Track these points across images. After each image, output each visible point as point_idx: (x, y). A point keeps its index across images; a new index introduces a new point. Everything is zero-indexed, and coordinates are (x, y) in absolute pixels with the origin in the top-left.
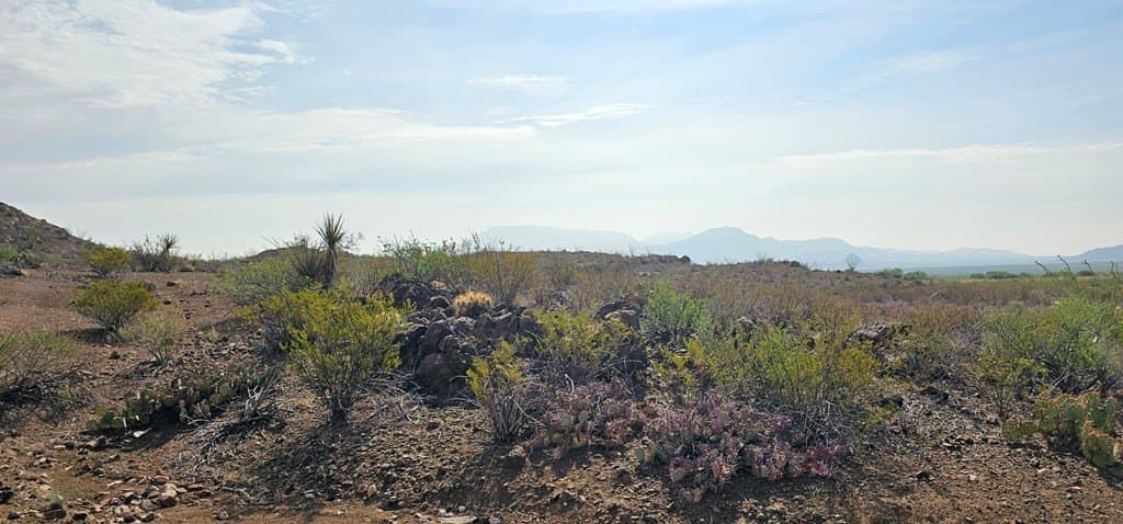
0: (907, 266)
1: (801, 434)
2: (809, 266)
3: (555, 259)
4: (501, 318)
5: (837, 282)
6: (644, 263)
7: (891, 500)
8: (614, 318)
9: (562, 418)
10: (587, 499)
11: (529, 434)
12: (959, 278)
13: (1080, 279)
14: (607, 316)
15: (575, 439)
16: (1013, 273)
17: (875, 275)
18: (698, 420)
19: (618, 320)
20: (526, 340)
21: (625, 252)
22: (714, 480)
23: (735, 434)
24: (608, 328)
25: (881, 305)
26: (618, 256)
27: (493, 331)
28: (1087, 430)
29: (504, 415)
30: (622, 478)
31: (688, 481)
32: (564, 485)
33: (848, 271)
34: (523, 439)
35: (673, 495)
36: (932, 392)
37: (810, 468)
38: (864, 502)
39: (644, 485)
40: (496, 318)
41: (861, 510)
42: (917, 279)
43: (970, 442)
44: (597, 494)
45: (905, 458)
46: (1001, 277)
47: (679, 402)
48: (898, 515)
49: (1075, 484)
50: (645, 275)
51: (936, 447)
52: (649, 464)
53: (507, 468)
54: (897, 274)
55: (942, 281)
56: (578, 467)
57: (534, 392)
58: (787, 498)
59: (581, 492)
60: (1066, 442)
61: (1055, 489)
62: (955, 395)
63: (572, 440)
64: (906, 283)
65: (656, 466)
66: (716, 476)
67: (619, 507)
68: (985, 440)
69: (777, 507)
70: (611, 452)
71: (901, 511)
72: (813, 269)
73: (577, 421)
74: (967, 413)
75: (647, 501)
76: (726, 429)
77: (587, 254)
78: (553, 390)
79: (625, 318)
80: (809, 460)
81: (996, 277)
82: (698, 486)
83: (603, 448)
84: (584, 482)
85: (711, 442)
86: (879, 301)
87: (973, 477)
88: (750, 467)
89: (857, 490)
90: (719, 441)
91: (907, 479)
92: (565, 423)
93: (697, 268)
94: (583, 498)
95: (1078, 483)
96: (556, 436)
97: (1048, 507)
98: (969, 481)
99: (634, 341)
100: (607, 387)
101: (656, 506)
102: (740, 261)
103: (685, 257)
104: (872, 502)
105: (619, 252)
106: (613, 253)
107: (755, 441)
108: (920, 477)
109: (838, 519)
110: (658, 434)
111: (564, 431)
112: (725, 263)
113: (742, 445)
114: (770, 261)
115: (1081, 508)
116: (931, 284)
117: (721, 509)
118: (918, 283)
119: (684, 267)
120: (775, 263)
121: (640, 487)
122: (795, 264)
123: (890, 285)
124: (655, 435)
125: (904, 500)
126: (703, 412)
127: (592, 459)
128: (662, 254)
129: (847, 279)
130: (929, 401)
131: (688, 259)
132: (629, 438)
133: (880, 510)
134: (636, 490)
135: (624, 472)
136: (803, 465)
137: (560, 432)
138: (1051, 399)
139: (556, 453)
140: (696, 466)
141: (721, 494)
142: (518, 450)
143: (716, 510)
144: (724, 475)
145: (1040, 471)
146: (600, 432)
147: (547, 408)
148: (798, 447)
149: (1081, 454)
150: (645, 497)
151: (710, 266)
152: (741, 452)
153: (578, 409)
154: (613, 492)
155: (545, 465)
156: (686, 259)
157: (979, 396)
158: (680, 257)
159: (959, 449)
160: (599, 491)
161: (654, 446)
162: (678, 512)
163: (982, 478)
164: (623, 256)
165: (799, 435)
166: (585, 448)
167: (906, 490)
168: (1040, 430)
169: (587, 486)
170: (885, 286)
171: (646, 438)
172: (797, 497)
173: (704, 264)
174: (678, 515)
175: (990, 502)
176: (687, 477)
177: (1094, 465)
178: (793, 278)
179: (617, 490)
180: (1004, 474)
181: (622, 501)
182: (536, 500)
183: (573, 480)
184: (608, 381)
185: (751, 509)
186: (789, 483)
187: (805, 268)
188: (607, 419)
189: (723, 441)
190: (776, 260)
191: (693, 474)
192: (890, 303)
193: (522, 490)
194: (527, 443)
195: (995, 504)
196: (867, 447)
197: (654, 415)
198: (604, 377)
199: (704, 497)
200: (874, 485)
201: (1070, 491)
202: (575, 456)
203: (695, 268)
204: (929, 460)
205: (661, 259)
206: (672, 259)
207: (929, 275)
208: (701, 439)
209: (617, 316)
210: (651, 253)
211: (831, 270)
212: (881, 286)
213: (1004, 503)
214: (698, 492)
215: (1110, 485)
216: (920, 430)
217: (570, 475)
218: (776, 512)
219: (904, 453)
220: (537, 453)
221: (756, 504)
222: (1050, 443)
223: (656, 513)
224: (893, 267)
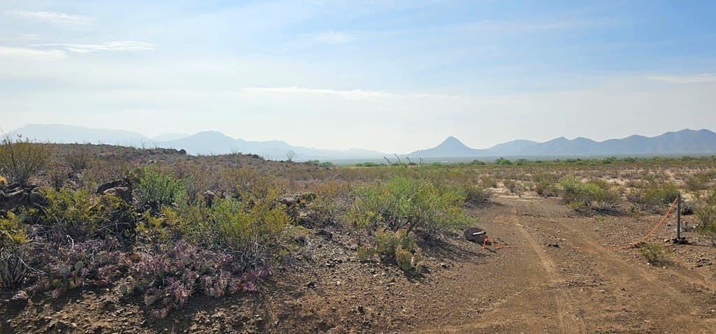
0: (322, 159)
1: (239, 266)
2: (264, 157)
3: (82, 149)
4: (13, 194)
5: (281, 168)
6: (153, 154)
7: (291, 302)
8: (110, 193)
9: (61, 267)
10: (78, 325)
11: (33, 281)
12: (350, 165)
13: (409, 167)
14: (105, 192)
15: (72, 283)
16: (377, 164)
17: (304, 163)
18: (167, 262)
19: (114, 194)
20: (33, 210)
21: (138, 146)
22: (177, 302)
23: (193, 269)
24: (104, 201)
25: (306, 182)
26: (133, 149)
27: (6, 204)
28: (399, 251)
29: (9, 268)
30: (108, 307)
31: (157, 304)
32: (60, 317)
33: (288, 161)
34: (27, 285)
35: (146, 315)
36: (322, 233)
37: (243, 287)
38: (274, 306)
39: (125, 310)
40: (10, 195)
41: (272, 310)
42: (327, 166)
43: (340, 262)
44: (86, 320)
45: (303, 275)
46: (371, 166)
47: (157, 250)
48: (293, 310)
49: (392, 281)
50: (152, 162)
51: (322, 266)
52: (130, 294)
53: (9, 308)
54: (316, 164)
55: (340, 167)
56: (72, 303)
57: (39, 250)
58: (226, 307)
59: (73, 321)
60: (389, 259)
61: (382, 285)
62: (336, 235)
63: (69, 284)
64: (321, 169)
65: (135, 296)
66: (177, 299)
67: (103, 328)
68: (349, 260)
69: (219, 314)
70: (101, 289)
71: (295, 308)
72: (267, 159)
73: (73, 269)
74: (341, 244)
75: (126, 321)
76: (187, 266)
77: (108, 147)
78: (56, 248)
79: (119, 193)
80: (243, 282)
81: (368, 166)
82: (165, 306)
83: (95, 286)
84: (76, 313)
85: (176, 276)
86: (305, 179)
87: (338, 283)
88: (203, 290)
89: (271, 297)
90: (181, 275)
91: (302, 287)
92: (63, 271)
93: (190, 158)
94: (74, 325)
95: (393, 281)
96: (56, 281)
97: (376, 296)
98: (336, 285)
99: (125, 209)
100: (102, 243)
101: (132, 324)
102: (220, 154)
103: (182, 150)
104: (280, 305)
105: (133, 146)
106: (129, 146)
107: (207, 273)
108: (309, 286)
109: (258, 317)
110: (139, 273)
111: (62, 277)
112: (210, 155)
113: (198, 276)
114: (240, 154)
115: (393, 294)
116: (335, 169)
117: (180, 320)
118: (327, 169)
119: (182, 157)
120: (243, 156)
121: (121, 312)
122: (256, 156)
123: (311, 170)
124: (136, 274)
125: (298, 301)
126: (172, 256)
127: (85, 296)
128: (166, 148)
129: (287, 166)
130: (321, 239)
131: (185, 152)
132: (117, 278)
133: (284, 309)
134: (118, 314)
135: (109, 303)
136: (239, 286)
137: (58, 278)
138: (384, 234)
139: (55, 294)
140: (164, 293)
141: (181, 310)
142: (22, 294)
143: (177, 321)
144: (183, 298)
145: (375, 276)
146: (93, 275)
147: (48, 260)
148: (236, 274)
149: (396, 264)
150: (125, 318)
151: (200, 156)
152: (197, 281)
153: (74, 260)
154: (99, 318)
155: (44, 303)
156: (183, 152)
157: (349, 235)
158: (179, 150)
159: (334, 266)
160: (89, 318)
161: (134, 282)
162: (148, 326)
163: (344, 282)
164: (137, 148)
165: (237, 266)
166: (80, 288)
167: (301, 294)
168: (377, 252)
169: (79, 315)
170: (309, 171)
171: (130, 277)
172: (233, 306)
173: (196, 155)
174: (148, 328)
175: (346, 297)
176: (158, 301)
177: (402, 270)
178: (254, 165)
179: (103, 316)
180: (355, 279)
181: (106, 323)
182: (36, 329)
183: (67, 312)
184: (103, 238)
185: (202, 317)
186: (229, 297)
187: (262, 159)
188: (99, 266)
189: (184, 275)
190: (244, 154)
191: (162, 299)
192: (312, 181)
193: (23, 324)
194: (31, 288)
195: (348, 297)
196: (281, 270)
197: (138, 260)
198: (100, 236)
199: (168, 314)
200: (281, 294)
201: (389, 286)
202: (72, 294)
203: (189, 158)
204: (316, 275)
205: (165, 151)
206: (173, 152)
207: (334, 164)
208: (170, 274)
209: (114, 191)
210: (158, 147)
211: (278, 160)
212: (306, 170)
213: (354, 296)
214: (164, 311)
215: (409, 280)
216: (314, 257)
217: (66, 308)
218: (217, 318)
219: (302, 272)
220: (39, 296)
221: (205, 314)
222: (382, 259)
223: (132, 329)
224: (314, 160)
